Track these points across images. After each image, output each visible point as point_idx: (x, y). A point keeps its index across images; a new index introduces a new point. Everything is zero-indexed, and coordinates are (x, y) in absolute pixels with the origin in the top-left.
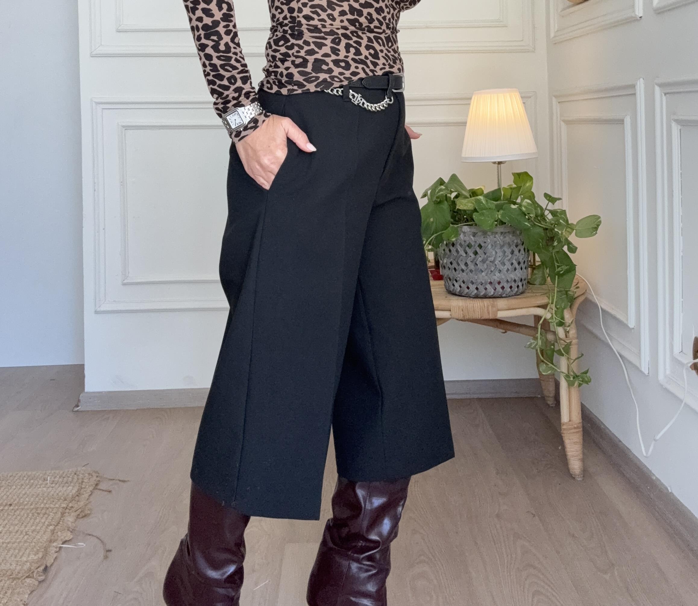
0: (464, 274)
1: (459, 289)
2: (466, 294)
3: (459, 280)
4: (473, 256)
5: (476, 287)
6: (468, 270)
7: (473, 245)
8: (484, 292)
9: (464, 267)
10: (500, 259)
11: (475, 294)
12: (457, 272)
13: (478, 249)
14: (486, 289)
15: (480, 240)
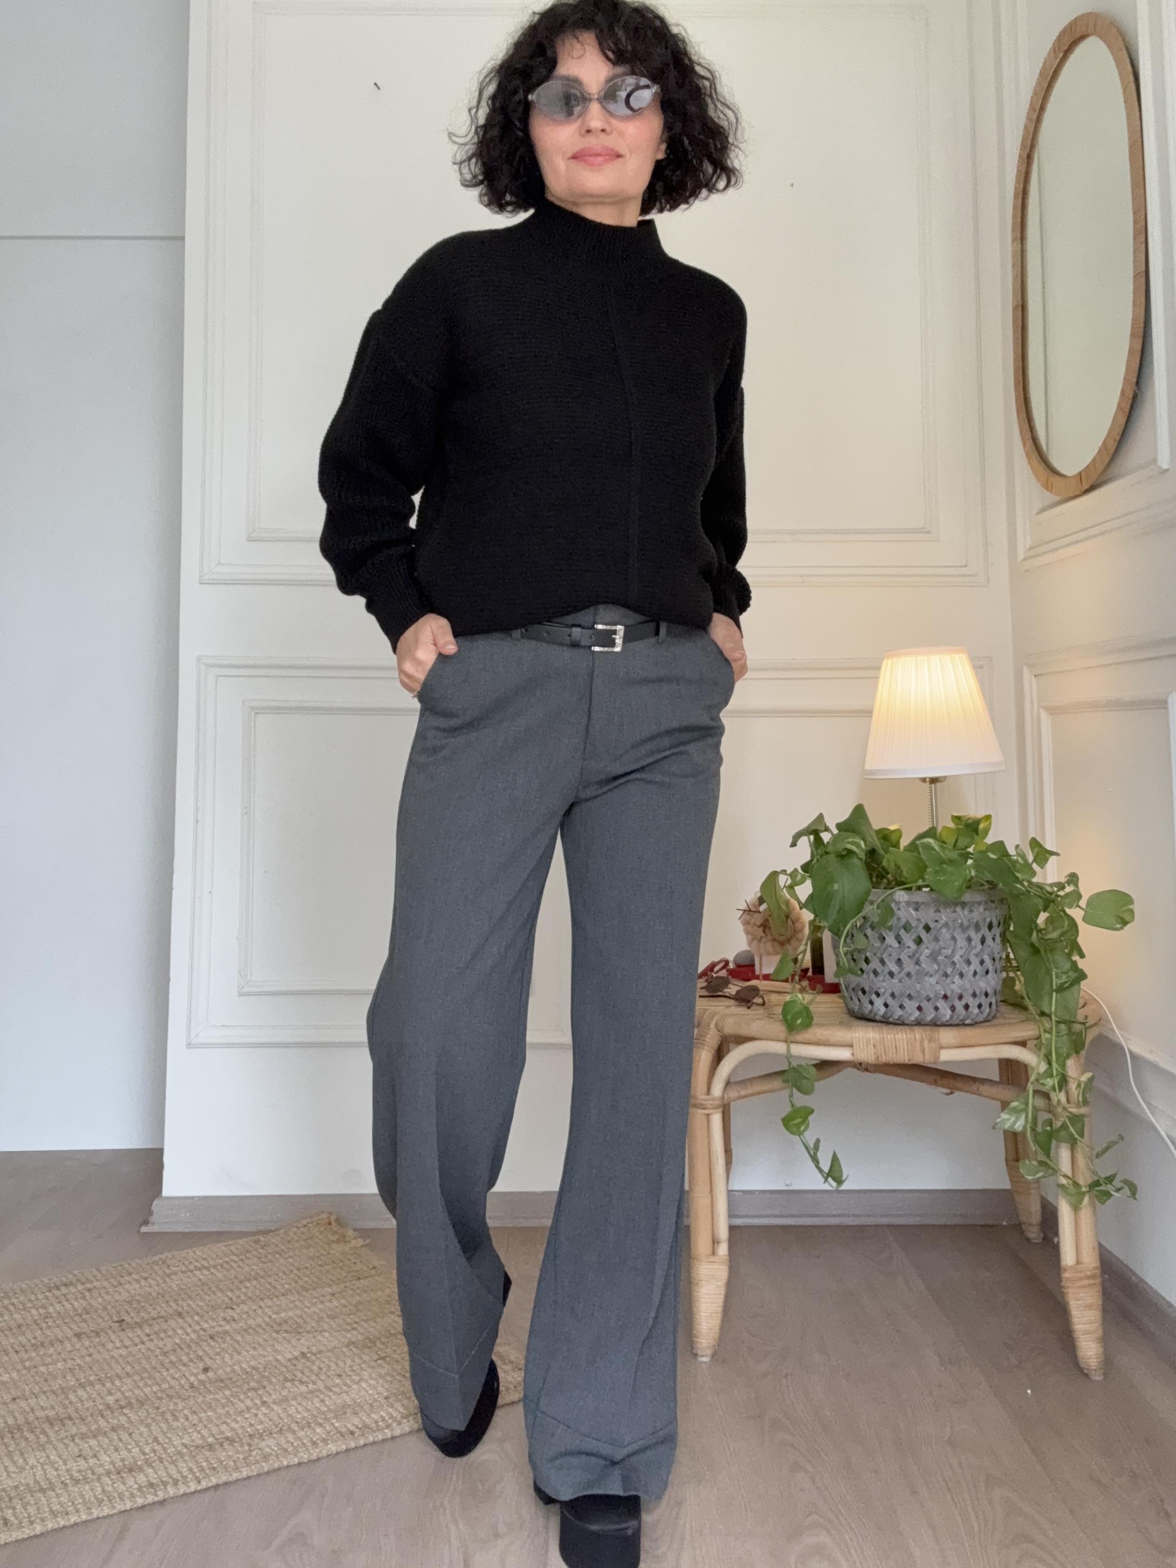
1: (883, 1009)
4: (913, 946)
5: (917, 1005)
6: (903, 974)
7: (913, 925)
8: (933, 1015)
9: (894, 968)
10: (961, 952)
11: (916, 1018)
12: (881, 978)
13: (924, 935)
14: (936, 1009)
15: (928, 915)
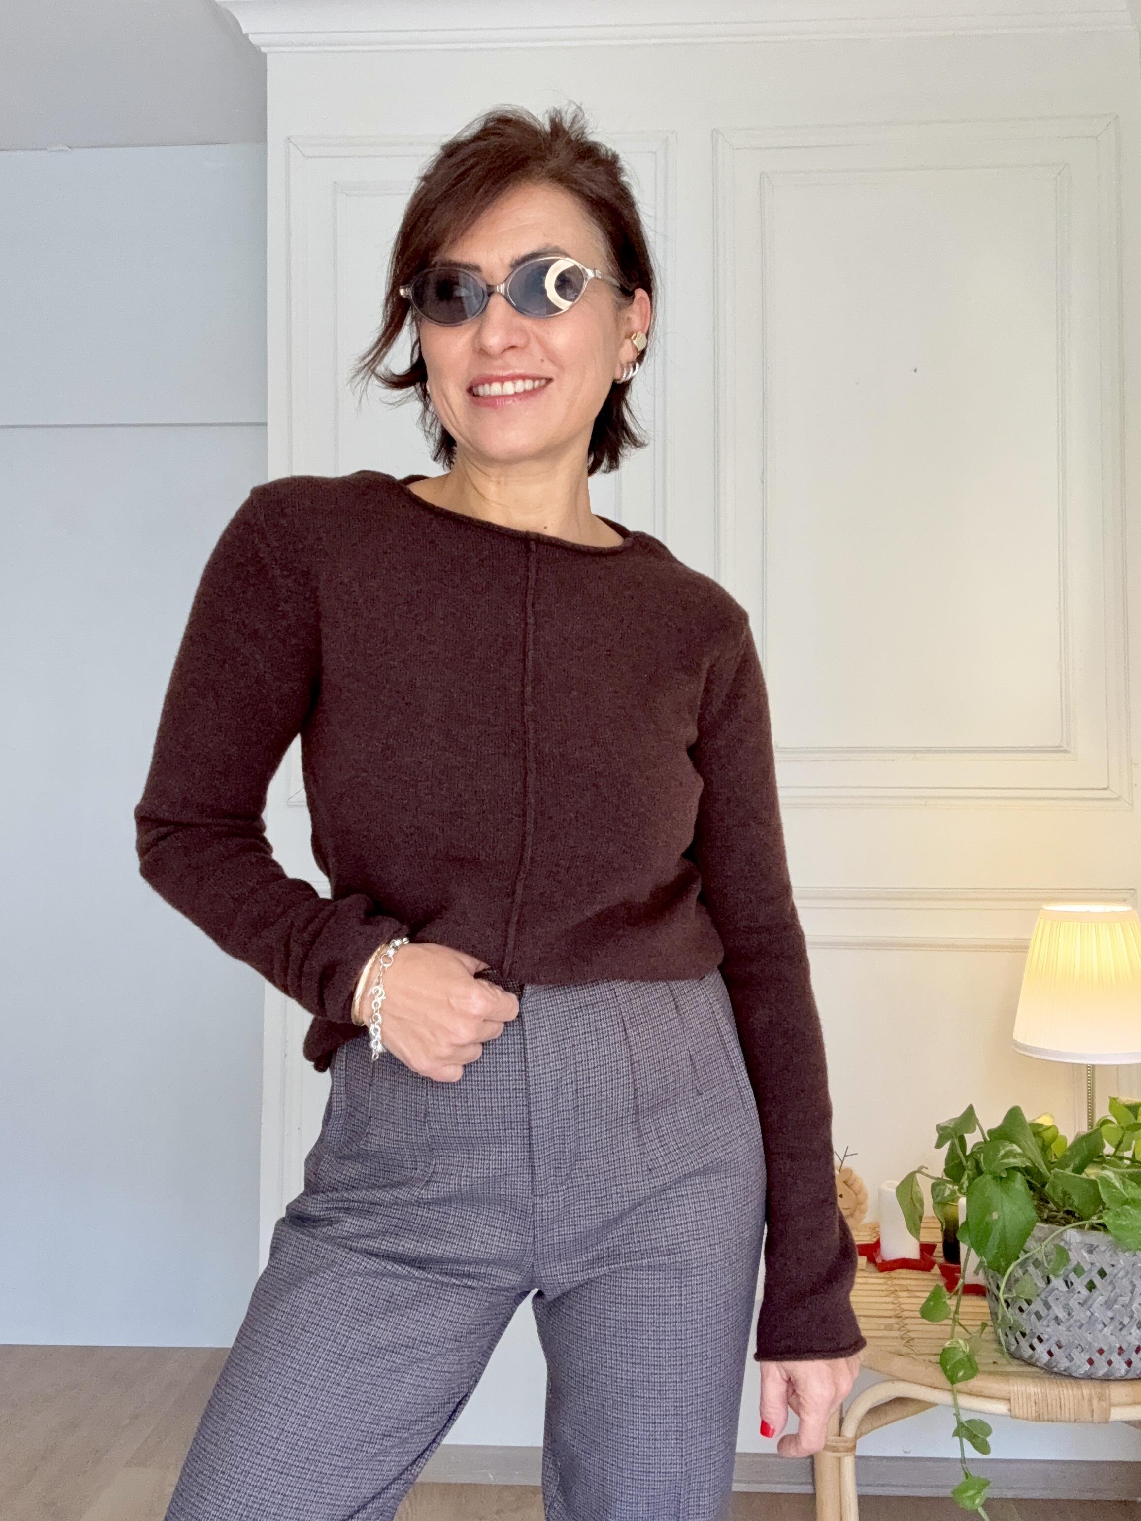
0: (1062, 1328)
1: (1046, 1358)
2: (1065, 1371)
3: (1048, 1340)
4: (1085, 1292)
5: (1087, 1357)
6: (1071, 1321)
7: (1086, 1269)
8: (1106, 1370)
9: (1062, 1315)
11: (1086, 1372)
12: (1045, 1323)
13: (1097, 1280)
14: (1110, 1363)
15: (1103, 1259)
